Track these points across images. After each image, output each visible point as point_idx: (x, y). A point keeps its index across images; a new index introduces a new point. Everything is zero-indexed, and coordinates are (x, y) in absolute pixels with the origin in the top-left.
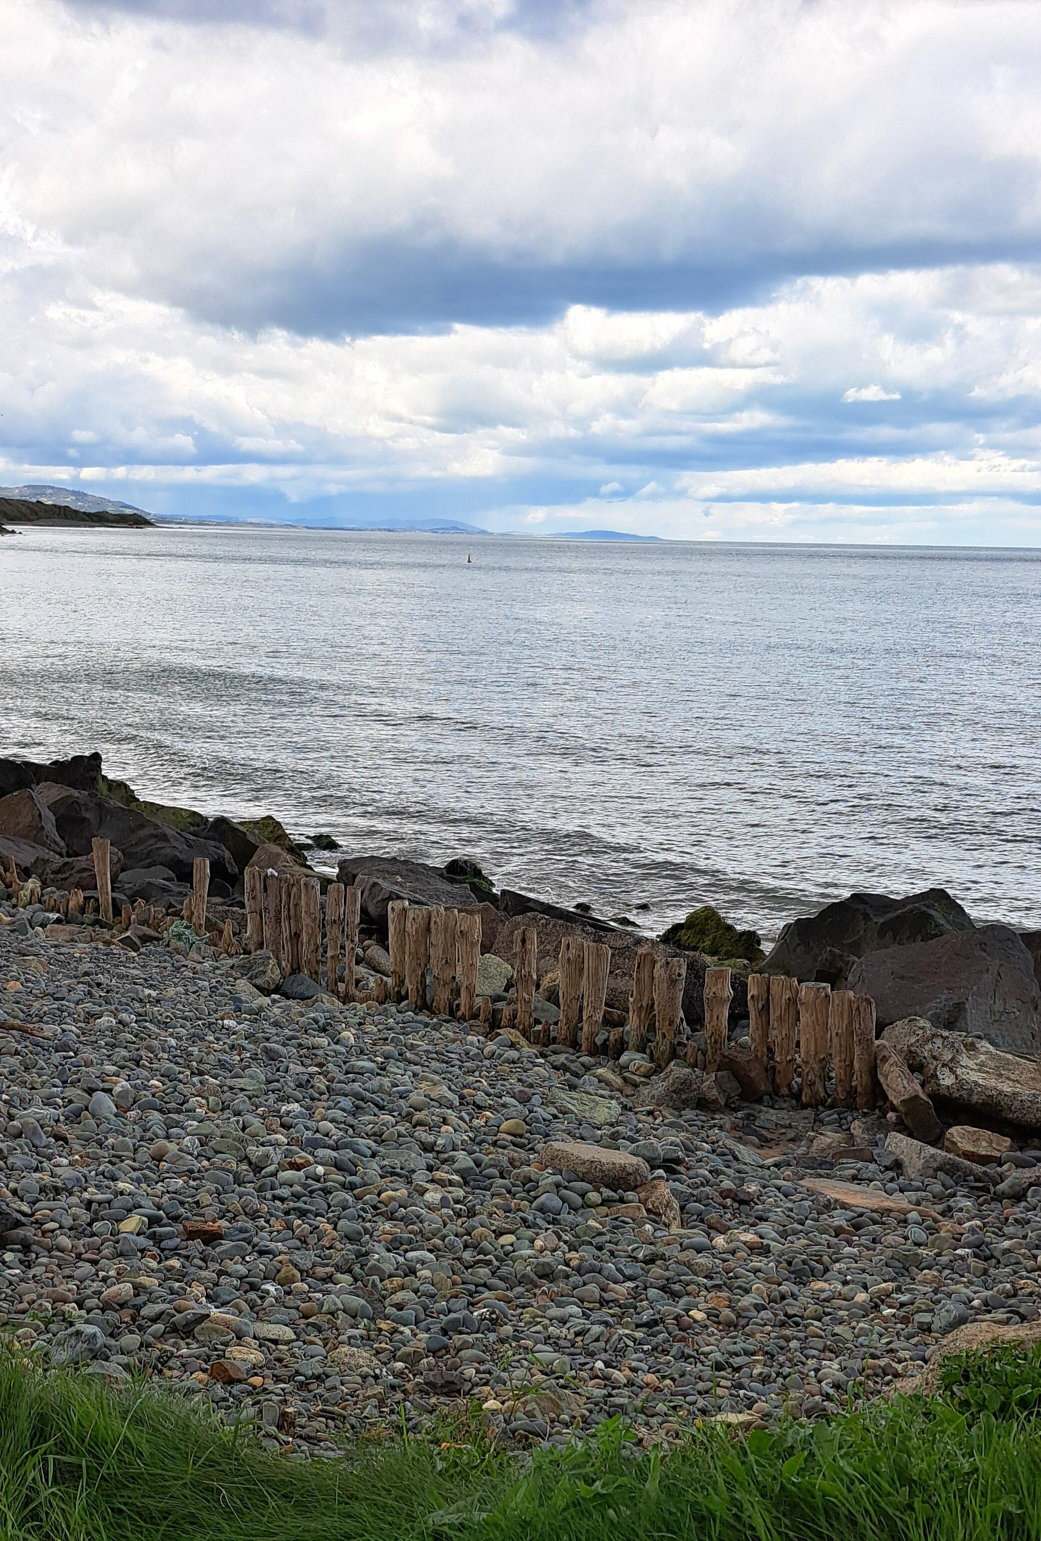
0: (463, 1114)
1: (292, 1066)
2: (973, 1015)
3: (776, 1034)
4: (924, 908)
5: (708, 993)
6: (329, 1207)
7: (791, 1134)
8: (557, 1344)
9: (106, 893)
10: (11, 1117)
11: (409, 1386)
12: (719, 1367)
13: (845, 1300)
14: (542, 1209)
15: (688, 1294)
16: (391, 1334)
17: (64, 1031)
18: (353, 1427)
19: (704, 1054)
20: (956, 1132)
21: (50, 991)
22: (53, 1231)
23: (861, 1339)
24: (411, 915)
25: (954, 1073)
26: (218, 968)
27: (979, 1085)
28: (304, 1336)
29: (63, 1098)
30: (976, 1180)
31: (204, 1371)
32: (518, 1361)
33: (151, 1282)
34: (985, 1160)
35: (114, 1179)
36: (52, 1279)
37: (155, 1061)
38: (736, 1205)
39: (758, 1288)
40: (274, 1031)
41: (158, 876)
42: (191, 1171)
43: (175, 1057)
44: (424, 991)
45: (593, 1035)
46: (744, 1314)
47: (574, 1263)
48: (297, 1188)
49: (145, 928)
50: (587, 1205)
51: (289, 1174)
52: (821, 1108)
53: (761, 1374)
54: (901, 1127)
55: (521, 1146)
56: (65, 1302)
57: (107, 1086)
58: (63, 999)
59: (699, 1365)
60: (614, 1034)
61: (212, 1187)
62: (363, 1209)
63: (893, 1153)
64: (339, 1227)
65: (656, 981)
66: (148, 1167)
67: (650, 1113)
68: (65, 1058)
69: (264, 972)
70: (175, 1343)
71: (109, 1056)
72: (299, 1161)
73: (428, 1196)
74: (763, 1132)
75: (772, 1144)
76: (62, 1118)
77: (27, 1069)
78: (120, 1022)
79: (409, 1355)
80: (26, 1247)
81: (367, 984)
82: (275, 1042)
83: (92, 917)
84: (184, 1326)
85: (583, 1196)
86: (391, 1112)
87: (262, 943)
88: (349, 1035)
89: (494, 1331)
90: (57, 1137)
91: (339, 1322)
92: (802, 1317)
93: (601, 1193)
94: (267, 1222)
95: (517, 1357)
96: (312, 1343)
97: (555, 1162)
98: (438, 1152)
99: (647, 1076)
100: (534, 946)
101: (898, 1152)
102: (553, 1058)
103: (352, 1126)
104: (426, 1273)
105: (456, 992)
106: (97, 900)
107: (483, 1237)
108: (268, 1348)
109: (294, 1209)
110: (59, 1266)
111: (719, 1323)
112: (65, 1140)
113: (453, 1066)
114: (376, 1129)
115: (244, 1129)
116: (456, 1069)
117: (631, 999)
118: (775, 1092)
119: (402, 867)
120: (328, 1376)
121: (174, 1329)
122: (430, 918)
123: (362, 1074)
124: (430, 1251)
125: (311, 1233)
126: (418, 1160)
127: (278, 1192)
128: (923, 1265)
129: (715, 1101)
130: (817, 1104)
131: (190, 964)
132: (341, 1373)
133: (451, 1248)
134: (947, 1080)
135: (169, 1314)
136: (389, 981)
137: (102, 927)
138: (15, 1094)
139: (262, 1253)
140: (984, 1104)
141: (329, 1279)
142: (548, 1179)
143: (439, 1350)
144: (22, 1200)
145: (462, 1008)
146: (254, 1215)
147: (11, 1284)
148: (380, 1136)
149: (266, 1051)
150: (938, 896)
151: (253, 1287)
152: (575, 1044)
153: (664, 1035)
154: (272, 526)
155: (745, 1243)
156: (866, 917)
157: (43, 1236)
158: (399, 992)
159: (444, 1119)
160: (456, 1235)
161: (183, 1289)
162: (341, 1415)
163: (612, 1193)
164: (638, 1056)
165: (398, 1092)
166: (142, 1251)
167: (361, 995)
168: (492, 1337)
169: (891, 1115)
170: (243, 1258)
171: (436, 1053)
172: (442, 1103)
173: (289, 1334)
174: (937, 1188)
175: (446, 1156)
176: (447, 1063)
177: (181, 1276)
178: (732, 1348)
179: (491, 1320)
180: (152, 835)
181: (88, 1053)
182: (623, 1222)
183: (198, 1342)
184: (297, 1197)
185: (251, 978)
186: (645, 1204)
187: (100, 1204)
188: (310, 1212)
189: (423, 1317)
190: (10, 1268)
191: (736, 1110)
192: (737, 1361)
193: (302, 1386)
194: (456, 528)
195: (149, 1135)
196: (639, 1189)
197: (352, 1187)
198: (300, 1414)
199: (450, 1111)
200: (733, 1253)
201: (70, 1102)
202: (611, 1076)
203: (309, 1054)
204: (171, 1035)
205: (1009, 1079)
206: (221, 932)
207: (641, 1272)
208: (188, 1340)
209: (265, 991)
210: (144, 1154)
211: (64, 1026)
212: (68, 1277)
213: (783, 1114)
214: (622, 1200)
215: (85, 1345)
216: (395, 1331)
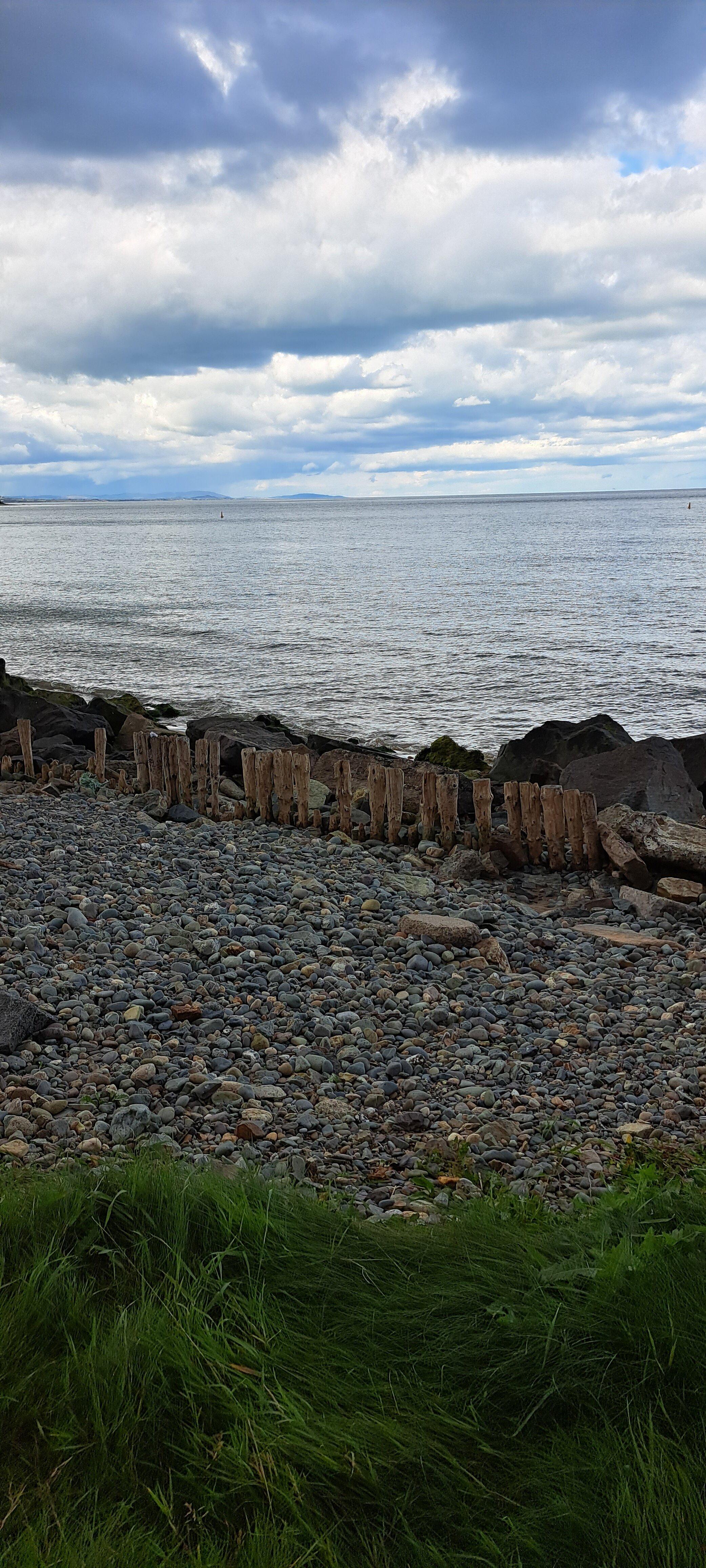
0: (333, 898)
1: (201, 874)
2: (651, 797)
3: (527, 822)
4: (597, 728)
5: (476, 797)
6: (268, 983)
7: (549, 892)
8: (474, 1078)
9: (29, 756)
10: (12, 934)
11: (384, 1126)
12: (597, 1085)
13: (654, 1018)
14: (415, 968)
15: (545, 1025)
16: (353, 1083)
17: (29, 862)
18: (360, 1169)
19: (477, 839)
20: (664, 882)
21: (10, 832)
22: (76, 1024)
23: (683, 1050)
24: (258, 757)
25: (656, 841)
26: (121, 805)
27: (676, 849)
28: (290, 1093)
29: (44, 915)
30: (690, 916)
31: (232, 1132)
32: (453, 1096)
33: (164, 1059)
34: (687, 900)
35: (107, 976)
36: (87, 1064)
37: (102, 879)
38: (544, 951)
39: (594, 1016)
40: (178, 848)
41: (61, 742)
42: (159, 964)
43: (116, 875)
44: (271, 809)
45: (397, 831)
46: (594, 1038)
47: (459, 1010)
48: (240, 970)
49: (60, 780)
50: (446, 962)
51: (231, 959)
52: (564, 872)
53: (631, 1087)
54: (624, 880)
55: (380, 919)
56: (106, 1084)
57: (74, 902)
58: (20, 838)
59: (581, 1083)
60: (411, 829)
61: (180, 975)
62: (293, 982)
63: (628, 901)
64: (280, 998)
65: (438, 791)
66: (127, 964)
67: (452, 885)
68: (36, 883)
69: (156, 805)
70: (199, 1109)
71: (67, 878)
72: (235, 948)
73: (335, 966)
74: (529, 892)
75: (535, 900)
76: (48, 930)
77: (11, 894)
78: (68, 852)
79: (374, 1100)
80: (59, 1040)
81: (227, 807)
82: (183, 856)
83: (20, 775)
84: (203, 1095)
85: (440, 954)
86: (282, 901)
87: (149, 784)
88: (230, 845)
89: (426, 1073)
90: (51, 946)
91: (311, 1077)
92: (632, 1035)
93: (452, 951)
94: (227, 999)
95: (451, 1093)
96: (299, 1098)
97: (414, 930)
98: (325, 930)
99: (440, 857)
100: (348, 772)
101: (631, 899)
102: (372, 850)
103: (259, 916)
104: (357, 1029)
105: (295, 808)
106: (22, 762)
107: (386, 996)
108: (269, 1106)
109: (245, 987)
110: (87, 1052)
111: (578, 1047)
112: (57, 948)
113: (310, 862)
114: (278, 916)
115: (183, 926)
116: (312, 864)
117: (422, 805)
118: (531, 862)
119: (236, 723)
120: (323, 1126)
121: (195, 1098)
122: (272, 758)
123: (252, 875)
124: (352, 1010)
125: (262, 1005)
126: (316, 938)
127: (228, 974)
128: (693, 986)
129: (494, 872)
130: (561, 869)
131: (102, 804)
132: (331, 1122)
133: (365, 1006)
134: (652, 846)
135: (188, 1085)
136: (244, 803)
137: (28, 781)
138: (11, 915)
139: (234, 1025)
140: (679, 861)
141: (289, 1042)
142: (413, 945)
143: (393, 1093)
144: (46, 1002)
145: (300, 819)
146: (216, 995)
147: (58, 1073)
148: (282, 921)
149: (179, 864)
150: (603, 720)
151: (238, 1055)
152: (384, 839)
153: (447, 828)
154: (84, 500)
155: (566, 980)
156: (558, 737)
157: (69, 1029)
158: (253, 811)
159: (321, 903)
160: (366, 995)
161: (188, 1062)
162: (347, 1159)
163: (460, 951)
164: (431, 843)
165: (281, 886)
166: (147, 1033)
167: (225, 815)
168: (426, 1077)
169: (615, 874)
170: (221, 1031)
171: (296, 853)
172: (315, 891)
173: (281, 1093)
174: (667, 924)
175: (331, 932)
176: (305, 860)
177: (182, 1051)
178: (602, 1068)
179: (421, 1063)
180: (53, 714)
181: (54, 879)
182: (474, 972)
183: (215, 1106)
184: (242, 976)
185: (146, 810)
186: (485, 956)
187: (104, 998)
188: (256, 988)
189: (369, 1066)
190: (53, 1059)
191: (507, 877)
192: (609, 1078)
193: (306, 1136)
194: (208, 496)
195: (116, 937)
196: (477, 946)
197: (278, 964)
198: (319, 1162)
199: (322, 897)
200: (562, 989)
201: (52, 917)
202: (415, 859)
203: (209, 864)
204: (106, 858)
205: (692, 842)
206: (117, 779)
207: (507, 1012)
208: (208, 1106)
209: (161, 819)
210: (119, 953)
211: (28, 859)
212: (99, 1061)
213: (540, 877)
214: (468, 955)
215: (139, 1122)
216: (355, 1080)
